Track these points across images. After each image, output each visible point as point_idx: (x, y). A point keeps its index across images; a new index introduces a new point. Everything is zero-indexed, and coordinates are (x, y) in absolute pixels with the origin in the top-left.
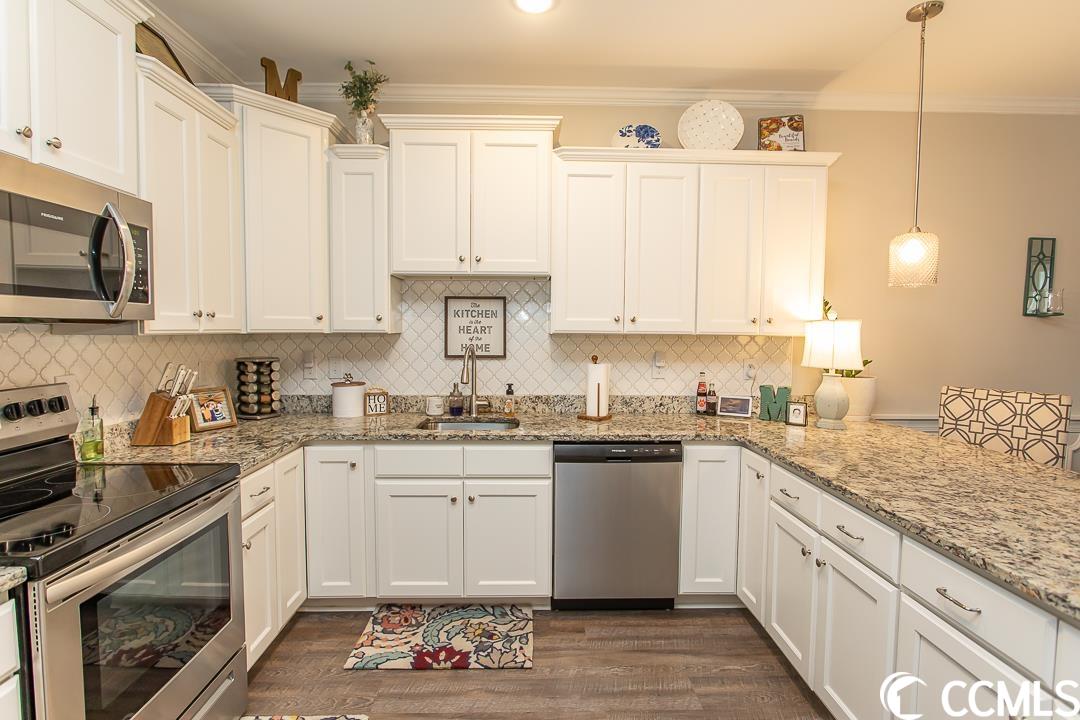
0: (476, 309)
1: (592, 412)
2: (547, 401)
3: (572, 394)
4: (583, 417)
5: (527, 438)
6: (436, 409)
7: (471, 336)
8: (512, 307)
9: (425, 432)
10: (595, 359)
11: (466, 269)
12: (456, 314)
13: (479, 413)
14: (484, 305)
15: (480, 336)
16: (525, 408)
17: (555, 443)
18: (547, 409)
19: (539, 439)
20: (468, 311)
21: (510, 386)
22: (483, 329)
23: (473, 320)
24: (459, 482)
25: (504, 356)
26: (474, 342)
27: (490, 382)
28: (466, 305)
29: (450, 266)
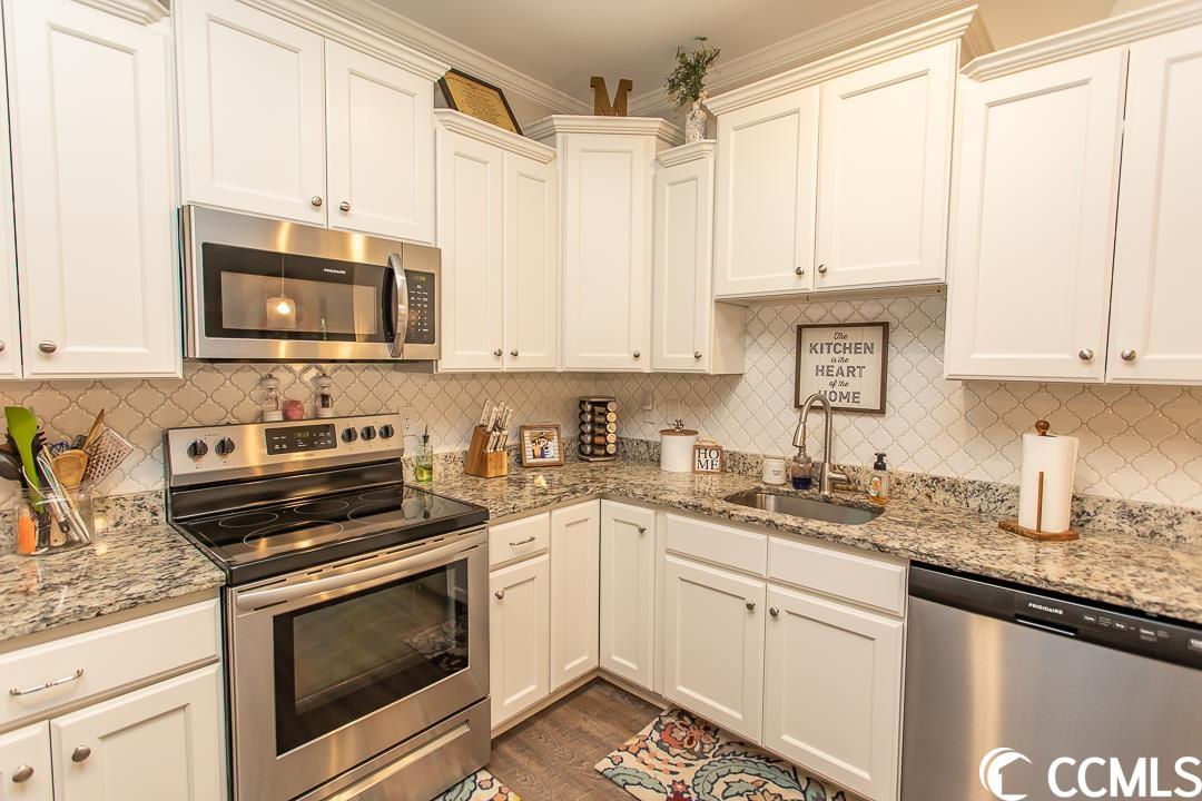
0: (842, 341)
1: (1027, 520)
2: (953, 487)
3: (1004, 481)
4: (1010, 528)
5: (859, 545)
6: (774, 475)
7: (833, 379)
8: (896, 339)
10: (1043, 428)
11: (809, 284)
12: (813, 348)
13: (833, 488)
14: (854, 336)
15: (845, 379)
16: (912, 493)
17: (914, 563)
18: (952, 501)
19: (880, 550)
20: (829, 344)
21: (881, 457)
22: (851, 370)
23: (837, 357)
24: (761, 585)
25: (882, 411)
26: (837, 389)
27: (854, 446)
28: (828, 336)
29: (783, 282)
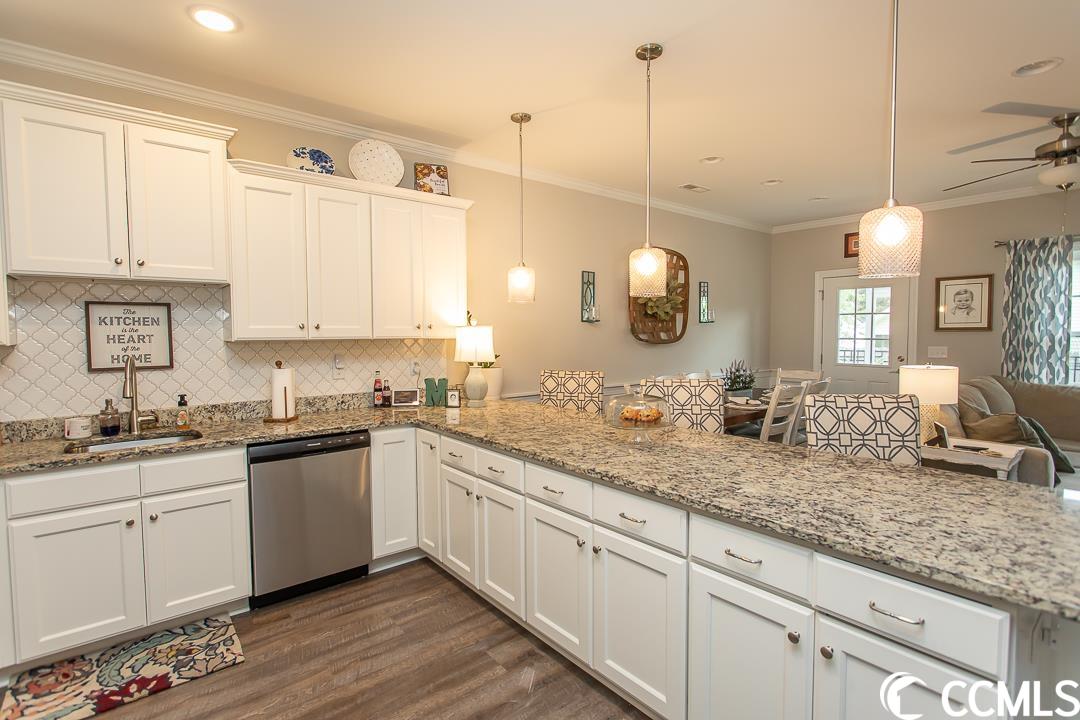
0: (131, 316)
1: (278, 413)
2: (225, 409)
3: (253, 399)
4: (269, 421)
5: (218, 445)
6: (79, 431)
7: (125, 346)
8: (176, 313)
9: (69, 457)
10: (279, 365)
11: (123, 272)
12: (102, 321)
13: (142, 429)
14: (141, 312)
15: (137, 345)
16: (199, 419)
17: (249, 446)
18: (226, 418)
19: (232, 444)
20: (119, 318)
21: (182, 397)
22: (141, 339)
23: (127, 328)
24: (136, 503)
25: (171, 366)
26: (130, 353)
27: (156, 395)
28: (118, 311)
29: (103, 268)
